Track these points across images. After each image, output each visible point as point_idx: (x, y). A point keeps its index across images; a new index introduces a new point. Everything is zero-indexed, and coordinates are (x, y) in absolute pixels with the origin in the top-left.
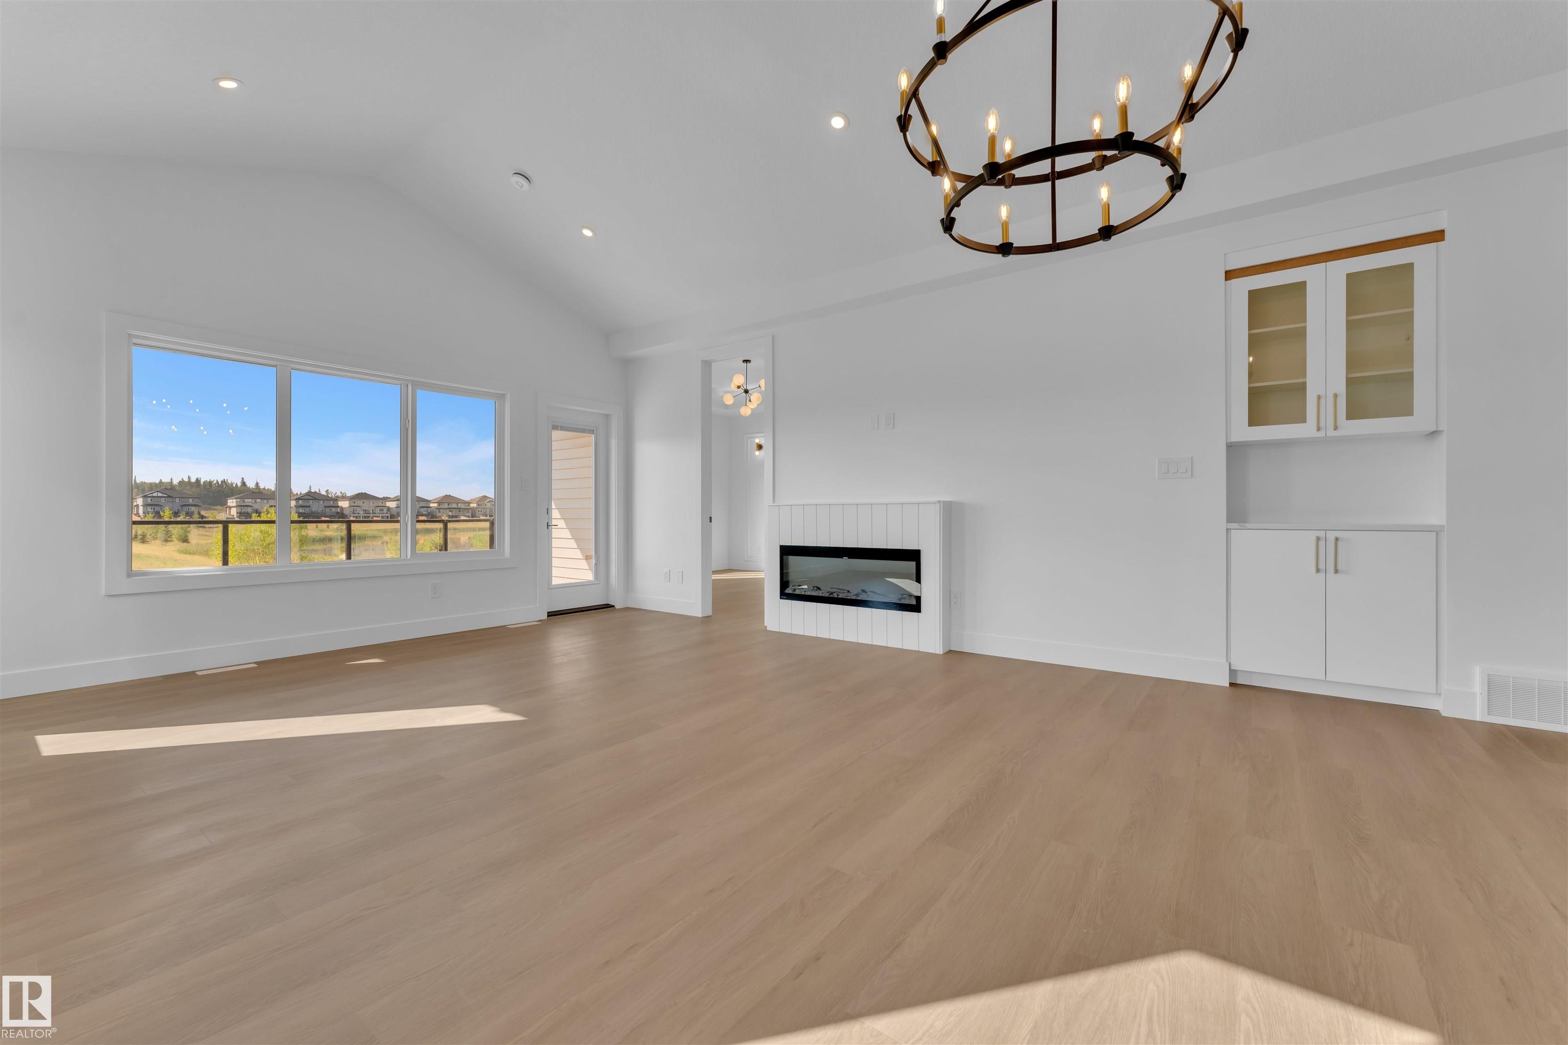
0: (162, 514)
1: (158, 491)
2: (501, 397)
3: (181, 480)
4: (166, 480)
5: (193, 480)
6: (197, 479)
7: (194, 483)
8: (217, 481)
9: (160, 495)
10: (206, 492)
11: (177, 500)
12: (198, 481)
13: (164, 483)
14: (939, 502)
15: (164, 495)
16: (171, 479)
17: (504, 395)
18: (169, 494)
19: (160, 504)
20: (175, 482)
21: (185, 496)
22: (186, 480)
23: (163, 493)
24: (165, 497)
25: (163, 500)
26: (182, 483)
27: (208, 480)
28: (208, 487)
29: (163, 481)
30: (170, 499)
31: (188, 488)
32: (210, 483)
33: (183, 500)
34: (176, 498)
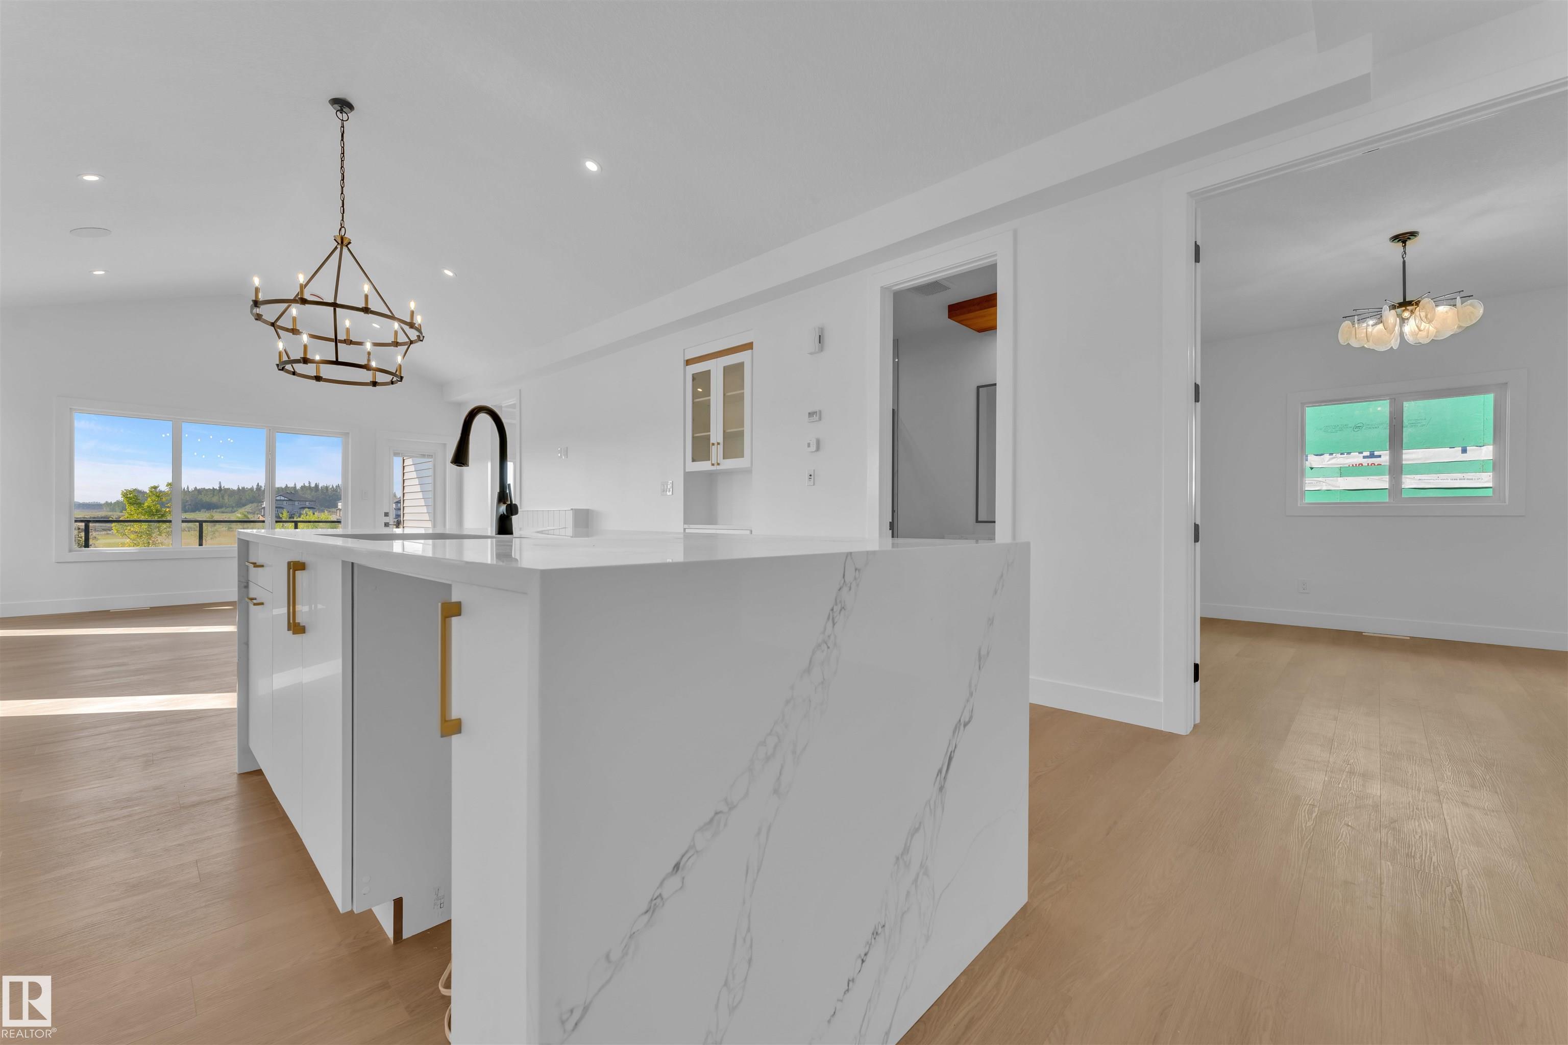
0: (281, 515)
1: (280, 495)
2: (347, 434)
3: (303, 485)
4: (291, 485)
5: (313, 485)
6: (316, 484)
7: (313, 487)
8: (333, 486)
9: (282, 498)
10: (323, 496)
11: (296, 503)
12: (317, 486)
13: (289, 488)
14: (572, 509)
15: (286, 499)
16: (295, 484)
17: (348, 433)
18: (290, 498)
19: (282, 506)
20: (298, 487)
21: (302, 499)
22: (307, 485)
23: (285, 497)
24: (286, 500)
25: (285, 502)
26: (303, 487)
27: (325, 485)
28: (325, 491)
29: (288, 486)
30: (290, 502)
31: (309, 492)
32: (327, 488)
33: (302, 503)
34: (295, 501)
